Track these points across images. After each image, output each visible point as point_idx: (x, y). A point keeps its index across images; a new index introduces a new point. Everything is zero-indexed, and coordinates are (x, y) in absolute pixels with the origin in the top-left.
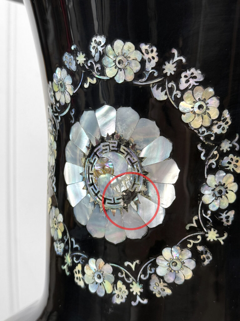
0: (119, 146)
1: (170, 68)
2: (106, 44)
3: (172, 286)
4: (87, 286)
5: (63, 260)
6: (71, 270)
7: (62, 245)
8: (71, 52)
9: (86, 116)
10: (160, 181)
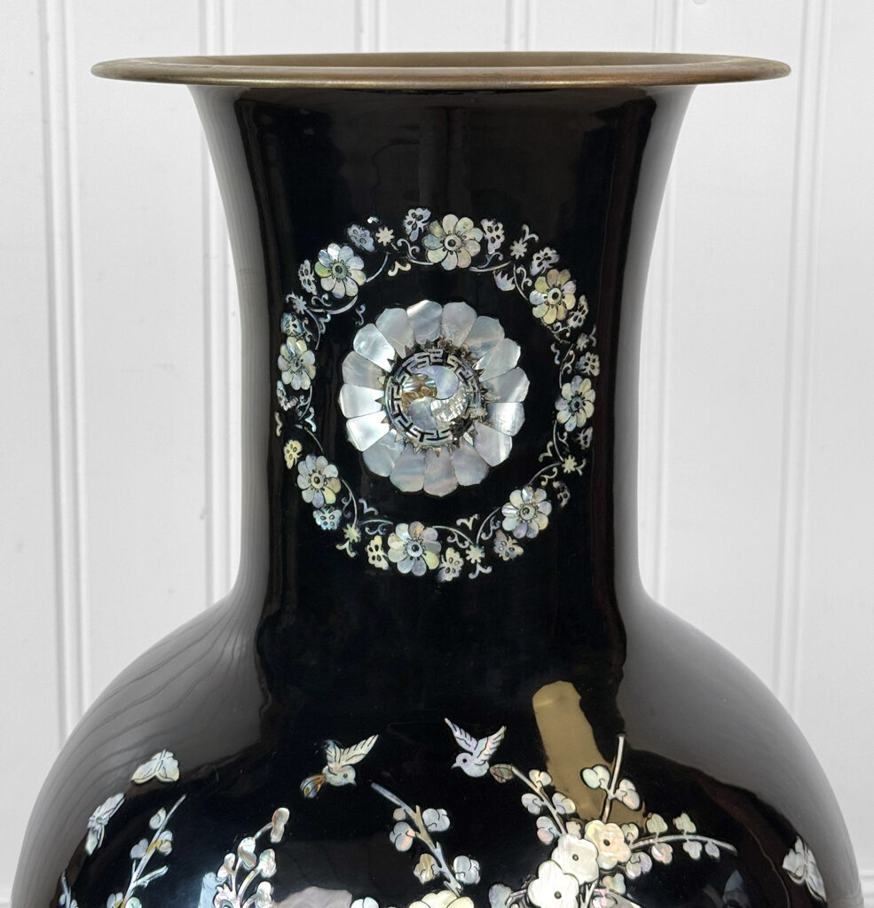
0: (445, 356)
1: (519, 249)
2: (430, 220)
3: (523, 542)
4: (393, 565)
5: (338, 535)
6: (360, 547)
7: (338, 513)
8: (365, 226)
9: (390, 316)
10: (504, 400)
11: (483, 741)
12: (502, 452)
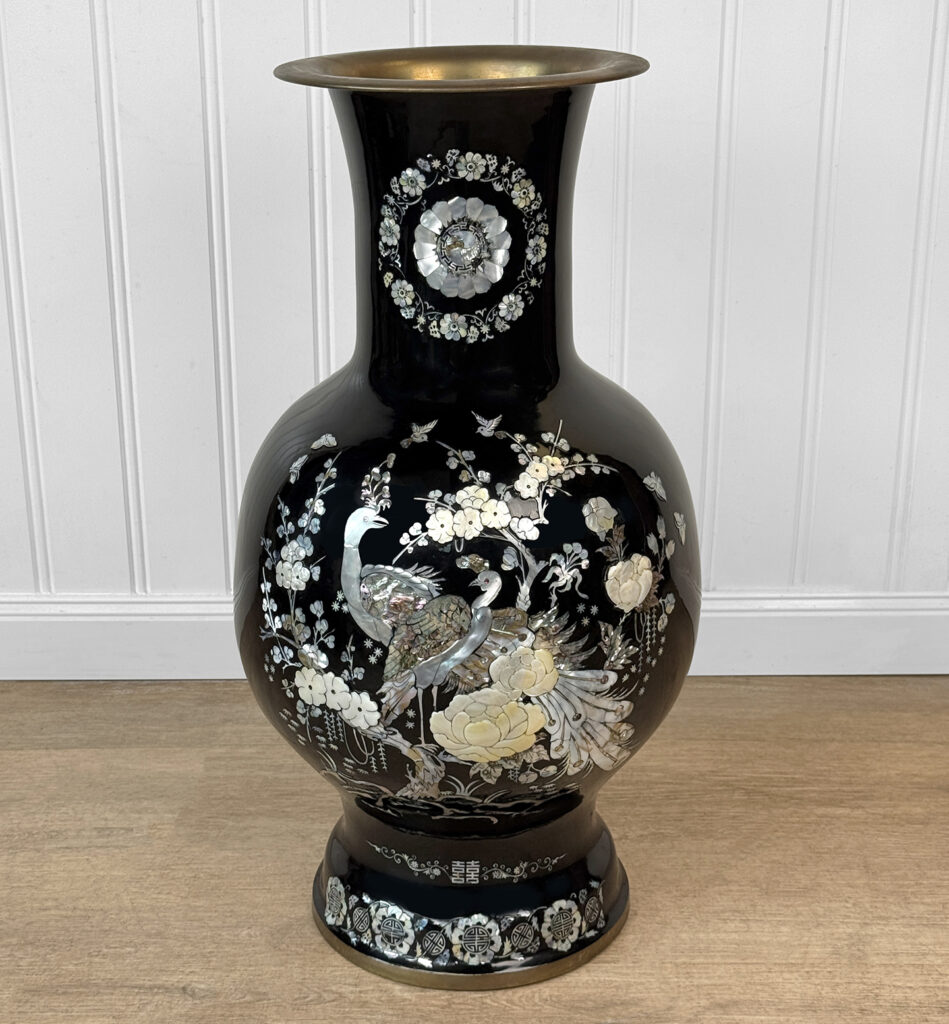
0: (468, 226)
1: (505, 169)
2: (459, 155)
3: (510, 323)
4: (443, 336)
5: (414, 321)
6: (426, 326)
7: (413, 310)
8: (426, 159)
9: (439, 205)
10: (499, 248)
11: (491, 422)
12: (498, 275)
